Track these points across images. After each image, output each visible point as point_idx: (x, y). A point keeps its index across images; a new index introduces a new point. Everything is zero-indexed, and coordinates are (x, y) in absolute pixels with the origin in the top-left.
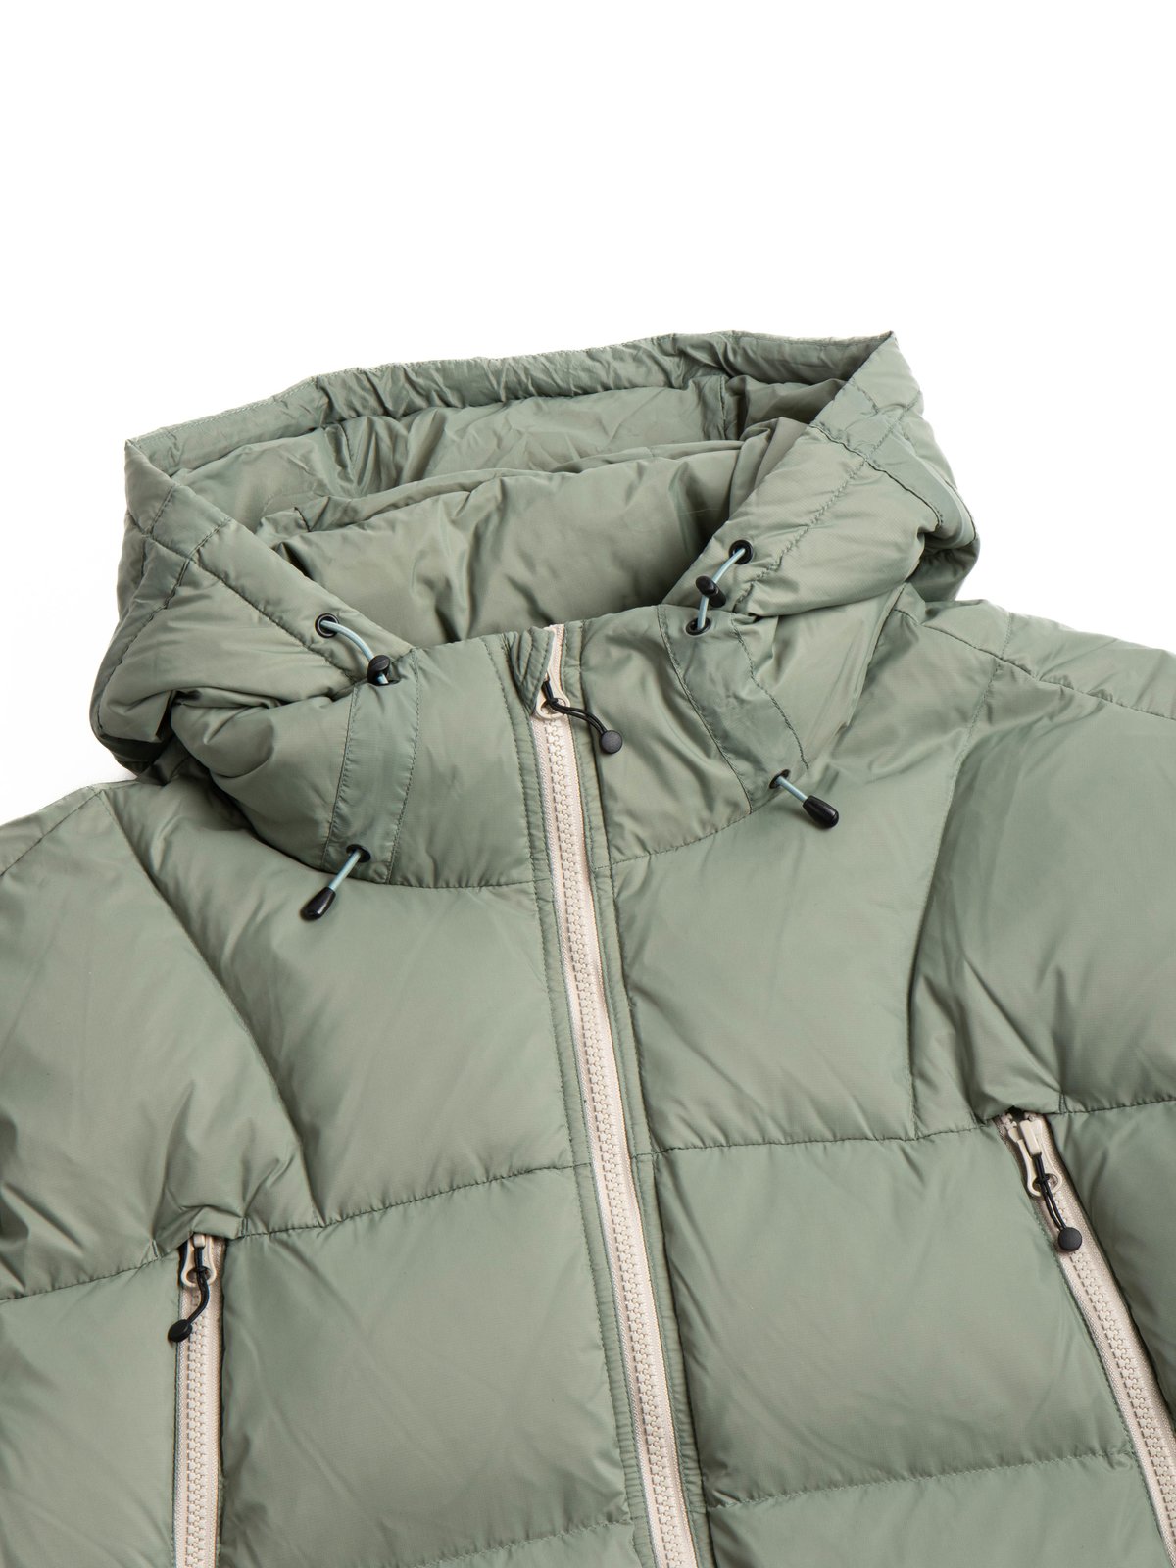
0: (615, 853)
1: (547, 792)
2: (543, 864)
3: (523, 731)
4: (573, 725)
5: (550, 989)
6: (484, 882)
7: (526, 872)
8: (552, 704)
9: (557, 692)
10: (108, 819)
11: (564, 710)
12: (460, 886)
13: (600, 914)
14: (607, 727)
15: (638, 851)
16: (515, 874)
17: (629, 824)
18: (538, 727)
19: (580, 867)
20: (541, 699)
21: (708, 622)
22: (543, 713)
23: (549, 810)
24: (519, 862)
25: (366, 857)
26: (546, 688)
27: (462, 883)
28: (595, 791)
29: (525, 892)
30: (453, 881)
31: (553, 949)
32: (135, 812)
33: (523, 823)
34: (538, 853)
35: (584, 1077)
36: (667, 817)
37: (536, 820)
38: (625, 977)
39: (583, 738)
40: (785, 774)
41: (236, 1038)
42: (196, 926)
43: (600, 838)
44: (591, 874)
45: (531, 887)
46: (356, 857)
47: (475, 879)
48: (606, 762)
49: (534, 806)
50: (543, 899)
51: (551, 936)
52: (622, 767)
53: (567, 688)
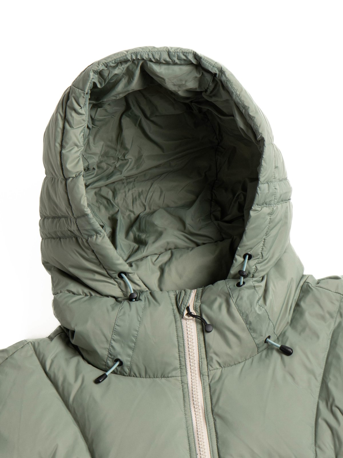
0: (210, 367)
1: (186, 345)
2: (184, 371)
3: (179, 323)
4: (197, 322)
5: (186, 414)
6: (163, 376)
7: (178, 373)
8: (189, 314)
9: (192, 310)
10: (31, 352)
11: (194, 316)
12: (154, 377)
13: (204, 388)
14: (208, 323)
15: (218, 366)
16: (174, 373)
17: (215, 358)
18: (184, 322)
19: (197, 372)
20: (186, 312)
21: (244, 283)
22: (187, 317)
23: (187, 351)
24: (175, 369)
25: (121, 364)
26: (188, 308)
27: (155, 376)
28: (203, 345)
29: (178, 380)
30: (152, 375)
31: (187, 401)
32: (41, 350)
33: (177, 355)
34: (183, 367)
35: (197, 446)
36: (228, 355)
37: (182, 355)
38: (212, 411)
39: (200, 327)
40: (269, 337)
41: (74, 429)
42: (61, 389)
43: (205, 362)
44: (201, 374)
45: (180, 378)
46: (118, 363)
47: (159, 375)
48: (207, 335)
49: (181, 349)
50: (184, 384)
51: (186, 395)
52: (213, 336)
53: (195, 309)
